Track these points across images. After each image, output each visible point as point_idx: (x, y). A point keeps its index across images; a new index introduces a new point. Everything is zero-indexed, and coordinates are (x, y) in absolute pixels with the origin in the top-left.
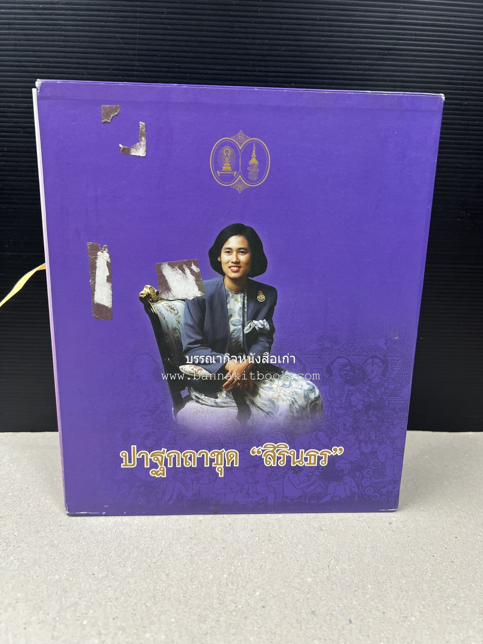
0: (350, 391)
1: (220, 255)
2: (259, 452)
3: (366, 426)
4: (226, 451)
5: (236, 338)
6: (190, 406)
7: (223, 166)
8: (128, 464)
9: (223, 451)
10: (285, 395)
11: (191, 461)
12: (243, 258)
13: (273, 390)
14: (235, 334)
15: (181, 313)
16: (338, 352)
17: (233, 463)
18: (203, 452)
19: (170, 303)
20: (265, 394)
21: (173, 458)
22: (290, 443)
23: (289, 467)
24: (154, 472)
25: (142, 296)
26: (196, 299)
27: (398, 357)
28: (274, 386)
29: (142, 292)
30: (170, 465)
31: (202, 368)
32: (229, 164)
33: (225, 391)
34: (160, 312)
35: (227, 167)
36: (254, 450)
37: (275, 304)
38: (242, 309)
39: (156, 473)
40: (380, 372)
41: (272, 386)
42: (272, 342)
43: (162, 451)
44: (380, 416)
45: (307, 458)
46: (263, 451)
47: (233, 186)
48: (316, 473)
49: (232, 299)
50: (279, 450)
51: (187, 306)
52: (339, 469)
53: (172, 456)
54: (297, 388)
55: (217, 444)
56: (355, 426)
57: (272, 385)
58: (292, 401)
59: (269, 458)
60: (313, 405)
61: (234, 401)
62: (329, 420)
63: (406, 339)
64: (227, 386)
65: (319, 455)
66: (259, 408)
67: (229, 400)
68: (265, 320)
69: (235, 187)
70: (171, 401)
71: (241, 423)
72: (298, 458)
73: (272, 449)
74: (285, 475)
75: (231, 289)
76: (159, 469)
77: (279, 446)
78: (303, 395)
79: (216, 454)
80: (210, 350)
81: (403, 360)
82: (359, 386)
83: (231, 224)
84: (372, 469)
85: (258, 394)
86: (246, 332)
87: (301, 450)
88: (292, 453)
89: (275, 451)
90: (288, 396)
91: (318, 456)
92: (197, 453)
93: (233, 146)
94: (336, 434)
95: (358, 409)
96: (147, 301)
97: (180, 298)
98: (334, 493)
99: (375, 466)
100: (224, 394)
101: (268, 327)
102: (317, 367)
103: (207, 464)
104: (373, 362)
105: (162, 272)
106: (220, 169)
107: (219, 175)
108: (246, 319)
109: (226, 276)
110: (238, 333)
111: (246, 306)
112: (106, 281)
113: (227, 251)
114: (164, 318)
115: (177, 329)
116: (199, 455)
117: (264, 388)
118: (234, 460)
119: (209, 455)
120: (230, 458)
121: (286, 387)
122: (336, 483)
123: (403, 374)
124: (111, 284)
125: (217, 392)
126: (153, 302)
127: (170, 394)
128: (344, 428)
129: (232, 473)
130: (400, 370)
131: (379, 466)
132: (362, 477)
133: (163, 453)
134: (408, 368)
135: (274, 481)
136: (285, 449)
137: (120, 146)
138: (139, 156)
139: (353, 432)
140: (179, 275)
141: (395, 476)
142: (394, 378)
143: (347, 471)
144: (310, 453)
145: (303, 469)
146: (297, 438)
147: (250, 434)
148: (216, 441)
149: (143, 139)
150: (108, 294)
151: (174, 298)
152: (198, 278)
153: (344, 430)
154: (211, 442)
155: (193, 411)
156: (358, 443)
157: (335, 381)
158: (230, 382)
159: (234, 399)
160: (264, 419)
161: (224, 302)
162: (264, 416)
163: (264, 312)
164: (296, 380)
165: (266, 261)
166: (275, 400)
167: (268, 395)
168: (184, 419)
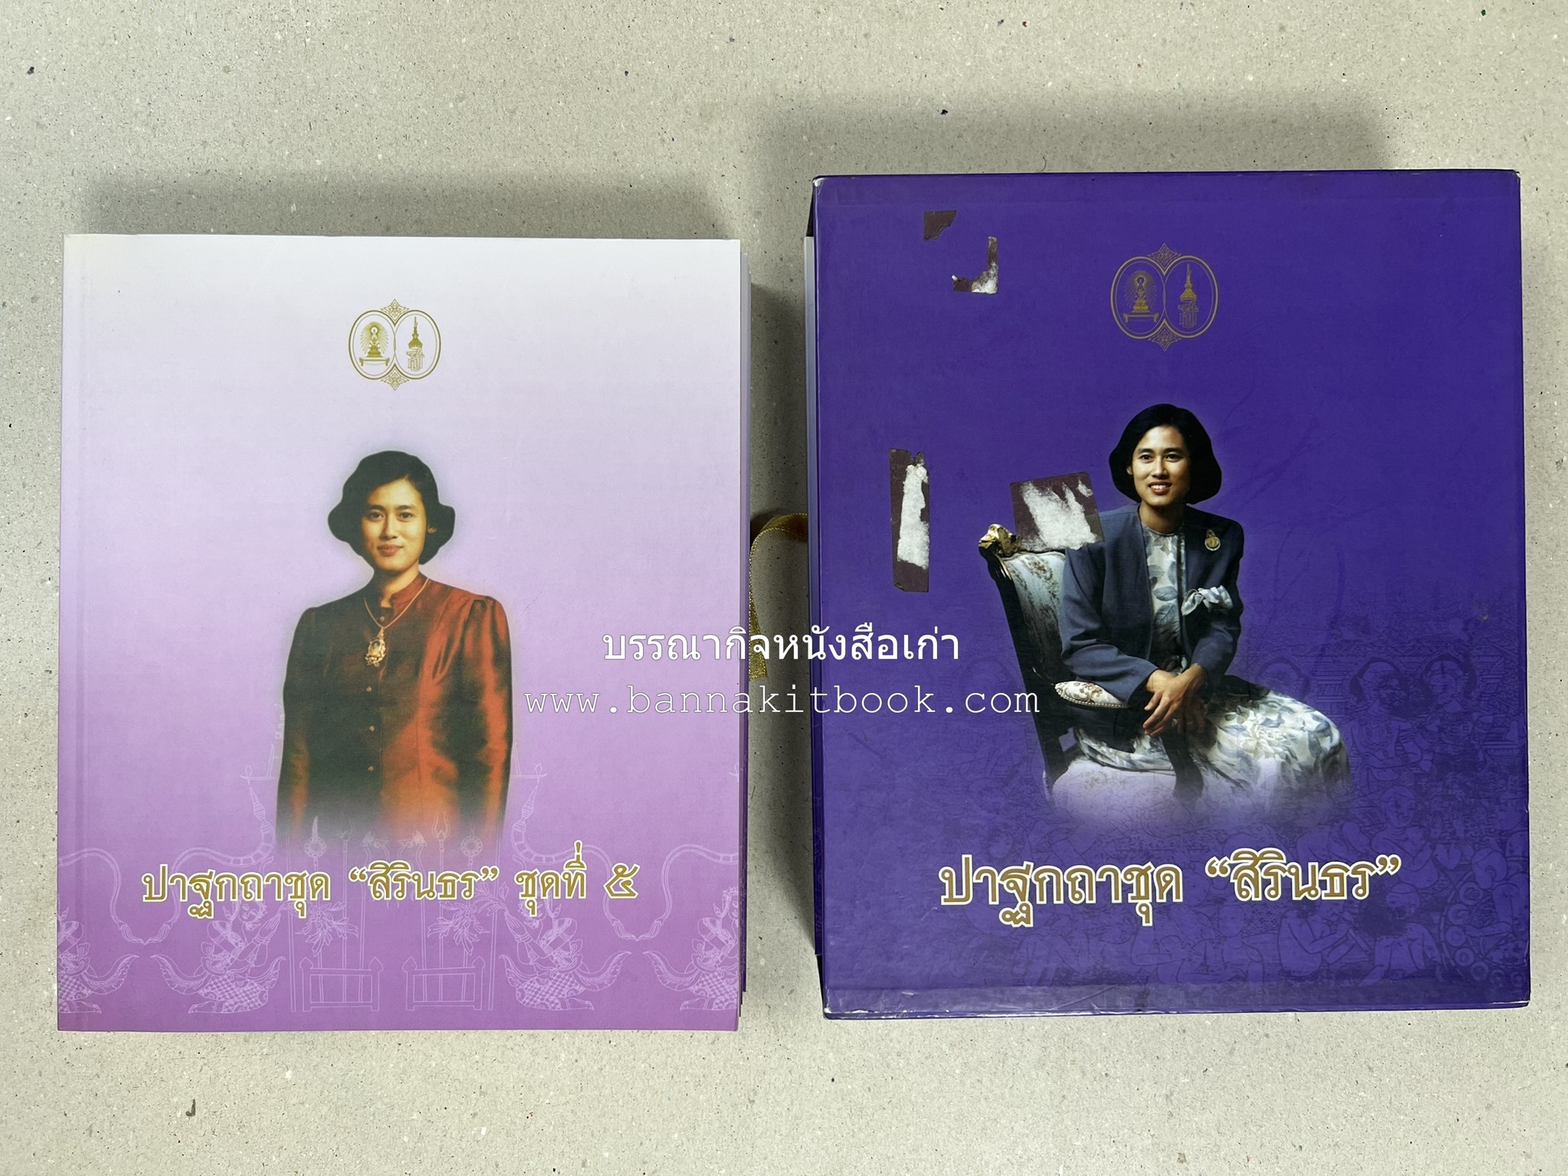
0: (1404, 731)
1: (1130, 463)
2: (1223, 870)
3: (1442, 807)
4: (1156, 867)
5: (1165, 625)
6: (1080, 768)
7: (1134, 304)
8: (955, 896)
9: (1149, 868)
10: (1270, 743)
11: (1084, 891)
12: (1174, 467)
13: (1245, 732)
14: (1164, 616)
15: (1058, 577)
17: (1172, 895)
18: (1108, 869)
19: (1036, 557)
20: (1231, 742)
21: (1047, 883)
22: (1288, 848)
23: (1289, 901)
24: (1008, 916)
25: (983, 545)
26: (1087, 549)
27: (1492, 656)
28: (1248, 724)
29: (984, 538)
30: (1041, 899)
31: (1101, 688)
32: (1144, 302)
33: (1149, 737)
35: (1141, 307)
36: (1214, 865)
37: (1239, 554)
38: (1175, 566)
40: (1459, 690)
41: (1244, 724)
42: (1239, 632)
43: (1024, 868)
44: (1468, 783)
45: (1326, 881)
47: (1152, 339)
48: (1346, 915)
49: (1155, 547)
50: (1266, 864)
51: (1068, 563)
52: (1394, 907)
53: (1044, 878)
54: (1293, 728)
55: (1136, 853)
56: (1420, 807)
57: (1243, 722)
58: (1285, 757)
59: (1246, 883)
60: (1329, 763)
61: (1167, 757)
62: (1365, 795)
63: (1505, 619)
64: (1151, 726)
65: (1349, 873)
66: (1218, 771)
67: (1156, 755)
68: (1221, 587)
69: (1156, 340)
70: (1040, 758)
71: (1183, 805)
72: (1305, 882)
73: (1250, 862)
74: (1281, 921)
75: (1153, 528)
76: (1017, 908)
77: (1265, 856)
78: (1308, 743)
79: (1135, 873)
80: (1116, 650)
81: (1504, 662)
82: (1419, 720)
83: (1150, 406)
84: (1464, 904)
85: (1215, 741)
86: (1186, 612)
87: (1310, 864)
88: (1293, 870)
89: (1257, 867)
90: (1278, 746)
91: (1348, 877)
92: (1096, 872)
93: (1151, 270)
94: (1381, 826)
95: (1421, 770)
96: (994, 555)
97: (1056, 546)
98: (1389, 964)
99: (1471, 899)
100: (1146, 744)
101: (1228, 601)
102: (1331, 682)
103: (1117, 898)
104: (1442, 667)
105: (1022, 499)
106: (1129, 311)
107: (1127, 321)
108: (1184, 586)
109: (1143, 502)
110: (1169, 615)
111: (1183, 560)
112: (918, 519)
113: (1144, 456)
114: (1026, 588)
115: (1051, 609)
116: (1101, 876)
117: (1227, 729)
118: (1172, 888)
119: (1121, 876)
120: (1163, 884)
121: (1272, 725)
122: (1391, 938)
123: (1507, 693)
124: (927, 525)
125: (1133, 738)
126: (1004, 555)
127: (1039, 743)
128: (1396, 812)
129: (1169, 918)
130: (1501, 684)
131: (1480, 898)
132: (1445, 924)
133: (1027, 872)
134: (1517, 678)
135: (1259, 934)
136: (1277, 863)
137: (954, 277)
138: (985, 293)
139: (1416, 821)
140: (1054, 504)
141: (1516, 922)
142: (1491, 703)
143: (1413, 911)
144: (1331, 871)
145: (1319, 906)
146: (1300, 837)
147: (1202, 829)
148: (1133, 845)
149: (994, 264)
150: (922, 542)
151: (1045, 548)
152: (1090, 507)
153: (1397, 816)
154: (1123, 848)
155: (1084, 779)
156: (1431, 846)
157: (1370, 711)
158: (1157, 716)
159: (1168, 753)
160: (1231, 796)
161: (1140, 555)
162: (1230, 790)
163: (1219, 570)
164: (1290, 710)
165: (1220, 472)
166: (1250, 754)
167: (1236, 743)
168: (1067, 797)
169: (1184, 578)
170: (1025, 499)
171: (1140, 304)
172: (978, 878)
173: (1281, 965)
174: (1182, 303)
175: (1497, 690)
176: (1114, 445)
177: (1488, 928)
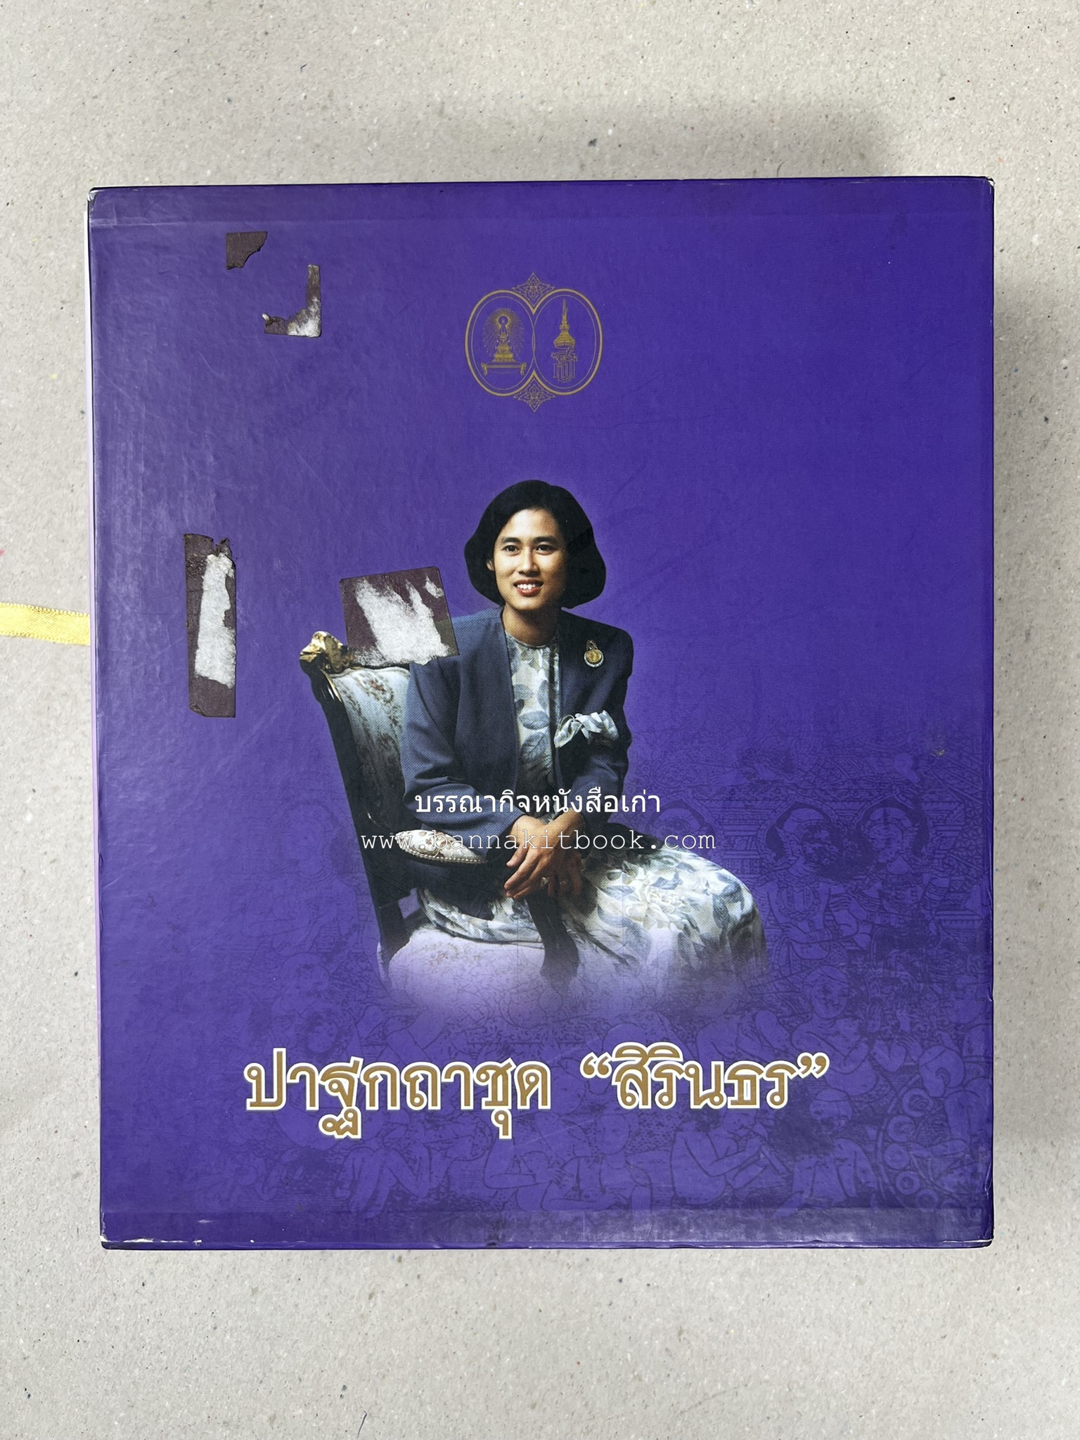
0: (835, 896)
1: (491, 556)
2: (603, 1069)
3: (882, 993)
4: (517, 1065)
5: (536, 759)
6: (424, 940)
7: (495, 351)
9: (509, 1066)
10: (664, 909)
11: (427, 1094)
12: (547, 561)
13: (632, 895)
14: (531, 748)
15: (400, 699)
16: (794, 792)
17: (537, 1101)
18: (457, 1067)
19: (372, 674)
20: (616, 908)
21: (380, 1084)
22: (685, 1043)
23: (685, 1111)
24: (330, 1125)
25: (306, 657)
26: (436, 663)
27: (950, 802)
28: (636, 884)
29: (307, 649)
30: (372, 1104)
31: (452, 838)
32: (507, 348)
33: (511, 900)
34: (349, 697)
35: (504, 354)
36: (591, 1063)
37: (627, 672)
38: (547, 686)
39: (336, 1126)
40: (906, 844)
41: (631, 885)
42: (626, 769)
43: (351, 1065)
44: (917, 964)
45: (733, 1084)
46: (614, 1065)
47: (519, 396)
48: (759, 1128)
49: (522, 662)
50: (657, 1062)
51: (413, 681)
52: (819, 1118)
53: (376, 1078)
54: (694, 891)
55: (494, 1047)
56: (854, 993)
57: (630, 882)
58: (683, 926)
59: (632, 1087)
60: (739, 935)
61: (534, 925)
62: (785, 977)
63: (966, 754)
64: (514, 887)
65: (763, 1076)
66: (598, 944)
67: (520, 923)
68: (604, 713)
69: (523, 398)
70: (375, 928)
71: (554, 987)
72: (707, 1086)
73: (638, 1060)
74: (675, 1135)
75: (520, 638)
76: (342, 1115)
77: (657, 1052)
78: (712, 910)
79: (491, 1072)
80: (472, 790)
81: (964, 809)
82: (855, 883)
83: (516, 483)
85: (595, 906)
86: (559, 744)
87: (714, 1064)
88: (692, 1071)
89: (646, 1066)
90: (674, 912)
91: (762, 1080)
92: (441, 1071)
93: (517, 308)
94: (804, 1016)
95: (857, 945)
96: (320, 670)
97: (398, 660)
98: (812, 1190)
99: (917, 1110)
100: (508, 908)
101: (613, 731)
102: (743, 833)
103: (467, 1104)
104: (885, 815)
105: (355, 600)
106: (489, 360)
108: (558, 711)
109: (507, 605)
110: (539, 747)
111: (557, 678)
112: (222, 624)
113: (509, 547)
114: (359, 712)
115: (391, 738)
116: (448, 1076)
117: (610, 891)
118: (537, 1090)
119: (473, 1076)
120: (527, 1086)
121: (666, 886)
122: (814, 1159)
123: (967, 849)
124: (233, 631)
125: (491, 901)
126: (332, 671)
127: (373, 909)
128: (825, 999)
129: (533, 1130)
130: (960, 838)
131: (929, 1108)
132: (884, 1141)
133: (354, 1070)
134: (980, 831)
135: (647, 1151)
136: (672, 1061)
137: (265, 316)
138: (305, 336)
139: (850, 1011)
140: (395, 606)
141: (975, 1140)
142: (947, 861)
143: (843, 1122)
144: (740, 1073)
145: (724, 1117)
146: (702, 1028)
147: (577, 1017)
148: (490, 1036)
149: (316, 300)
150: (226, 654)
151: (384, 661)
152: (440, 611)
153: (825, 1004)
154: (476, 1041)
155: (428, 954)
156: (867, 1043)
157: (791, 871)
158: (522, 874)
159: (536, 920)
160: (615, 976)
161: (503, 669)
162: (613, 968)
163: (601, 693)
164: (690, 867)
165: (604, 567)
166: (638, 922)
167: (621, 909)
168: (407, 976)
169: (557, 701)
170: (358, 600)
171: (503, 351)
172: (293, 1077)
173: (674, 1189)
174: (556, 350)
175: (954, 845)
176: (471, 532)
177: (939, 1146)
